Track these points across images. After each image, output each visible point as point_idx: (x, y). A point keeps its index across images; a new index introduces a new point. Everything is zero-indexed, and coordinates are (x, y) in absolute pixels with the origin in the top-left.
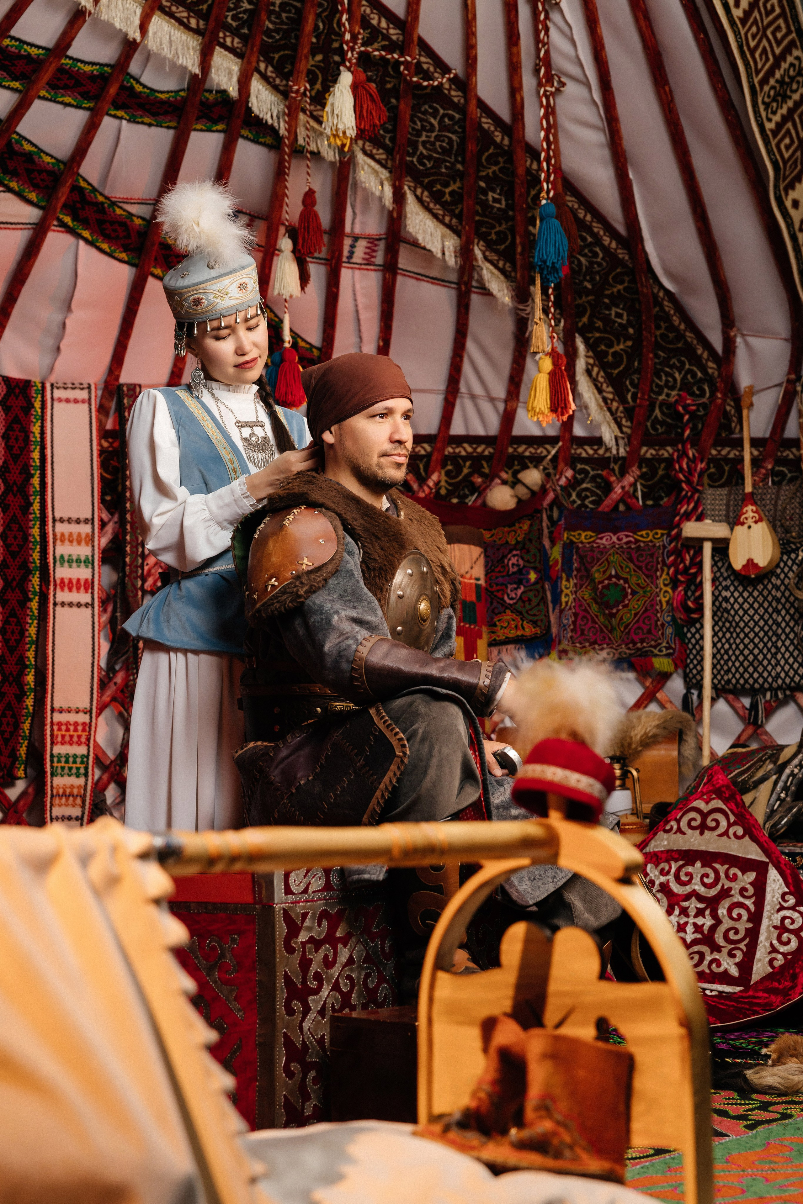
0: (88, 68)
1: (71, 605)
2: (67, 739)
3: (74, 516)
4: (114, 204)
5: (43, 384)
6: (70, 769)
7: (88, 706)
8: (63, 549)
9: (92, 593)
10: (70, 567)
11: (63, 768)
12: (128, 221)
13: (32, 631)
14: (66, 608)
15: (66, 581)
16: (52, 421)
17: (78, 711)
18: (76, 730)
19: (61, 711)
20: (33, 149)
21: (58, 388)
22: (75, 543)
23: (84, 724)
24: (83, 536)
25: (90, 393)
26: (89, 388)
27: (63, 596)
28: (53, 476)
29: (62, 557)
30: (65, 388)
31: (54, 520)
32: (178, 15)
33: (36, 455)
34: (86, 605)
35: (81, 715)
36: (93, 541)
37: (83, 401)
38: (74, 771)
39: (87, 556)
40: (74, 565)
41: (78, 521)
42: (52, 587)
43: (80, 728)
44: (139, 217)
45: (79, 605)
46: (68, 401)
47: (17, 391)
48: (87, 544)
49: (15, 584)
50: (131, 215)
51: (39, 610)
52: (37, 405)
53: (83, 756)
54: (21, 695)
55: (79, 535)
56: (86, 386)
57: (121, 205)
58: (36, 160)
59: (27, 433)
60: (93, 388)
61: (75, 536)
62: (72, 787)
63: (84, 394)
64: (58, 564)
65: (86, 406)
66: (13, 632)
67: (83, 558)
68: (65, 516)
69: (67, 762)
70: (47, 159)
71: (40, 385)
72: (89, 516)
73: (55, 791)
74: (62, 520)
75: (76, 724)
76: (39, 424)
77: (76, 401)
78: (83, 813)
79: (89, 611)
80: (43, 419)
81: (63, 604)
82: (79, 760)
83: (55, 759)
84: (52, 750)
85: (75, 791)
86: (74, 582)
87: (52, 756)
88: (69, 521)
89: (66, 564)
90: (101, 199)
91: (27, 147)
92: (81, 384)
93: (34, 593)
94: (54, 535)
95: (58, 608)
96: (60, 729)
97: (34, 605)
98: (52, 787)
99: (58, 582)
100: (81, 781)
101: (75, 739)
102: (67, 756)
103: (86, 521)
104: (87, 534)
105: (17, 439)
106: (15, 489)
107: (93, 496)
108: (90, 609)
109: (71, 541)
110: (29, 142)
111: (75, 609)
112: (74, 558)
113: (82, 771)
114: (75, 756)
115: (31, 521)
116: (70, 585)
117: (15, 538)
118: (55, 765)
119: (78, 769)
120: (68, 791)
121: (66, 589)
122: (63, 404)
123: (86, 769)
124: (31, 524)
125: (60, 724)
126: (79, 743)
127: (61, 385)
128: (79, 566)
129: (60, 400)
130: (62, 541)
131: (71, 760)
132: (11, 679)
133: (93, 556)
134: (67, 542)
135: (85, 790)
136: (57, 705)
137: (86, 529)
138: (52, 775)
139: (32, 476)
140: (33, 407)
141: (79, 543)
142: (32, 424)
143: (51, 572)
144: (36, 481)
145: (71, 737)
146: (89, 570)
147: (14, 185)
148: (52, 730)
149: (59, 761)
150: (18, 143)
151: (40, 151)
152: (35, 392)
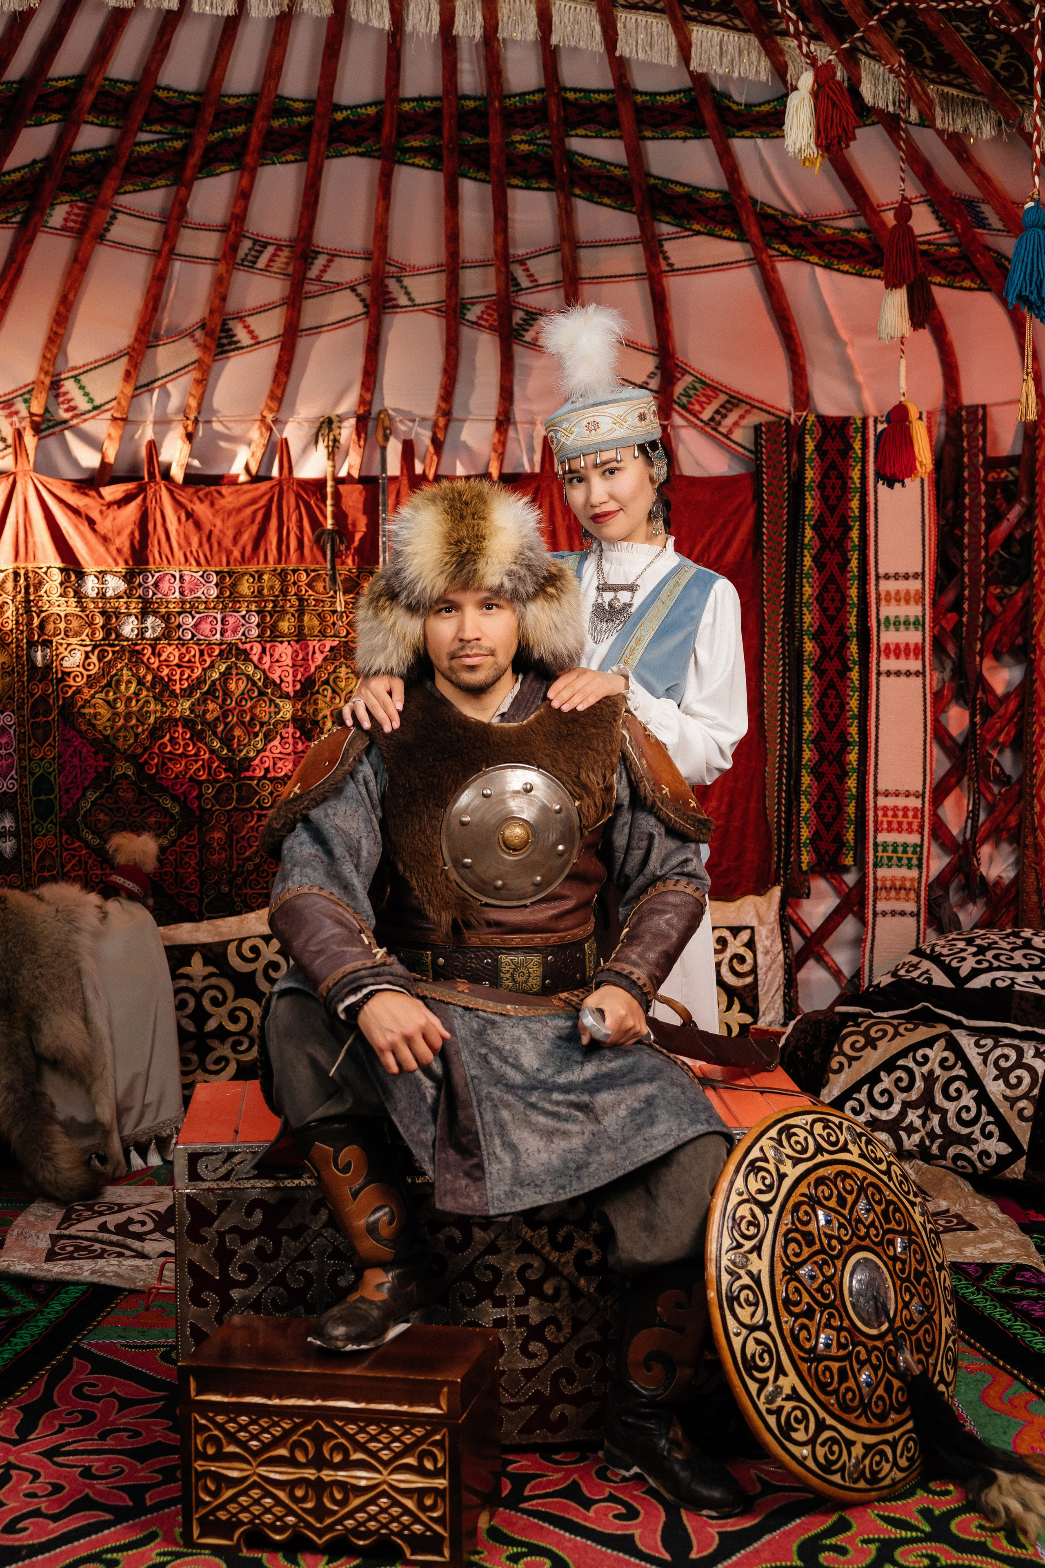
0: (670, 99)
1: (898, 674)
2: (895, 825)
3: (902, 571)
4: (816, 224)
5: (865, 420)
6: (900, 859)
7: (920, 789)
8: (889, 611)
9: (923, 660)
10: (897, 630)
11: (890, 859)
12: (849, 237)
13: (854, 704)
14: (893, 678)
15: (892, 647)
16: (875, 462)
17: (908, 795)
18: (905, 816)
19: (887, 794)
20: (687, 189)
21: (882, 422)
22: (903, 602)
23: (915, 809)
24: (911, 594)
27: (887, 664)
28: (876, 526)
29: (887, 618)
31: (878, 577)
32: (717, 20)
33: (855, 504)
34: (917, 674)
35: (912, 798)
36: (923, 598)
38: (905, 861)
39: (917, 617)
40: (902, 627)
41: (905, 577)
42: (875, 655)
43: (910, 814)
44: (857, 231)
45: (908, 674)
47: (834, 432)
48: (916, 602)
49: (832, 652)
50: (846, 231)
51: (860, 680)
52: (857, 445)
53: (915, 846)
54: (843, 776)
55: (908, 592)
57: (826, 223)
58: (699, 198)
59: (844, 478)
61: (903, 594)
62: (904, 879)
64: (883, 628)
66: (832, 706)
67: (912, 620)
68: (892, 571)
69: (895, 851)
70: (713, 195)
71: (859, 422)
72: (920, 570)
73: (879, 884)
74: (887, 577)
75: (906, 809)
76: (859, 467)
78: (919, 909)
79: (920, 680)
80: (865, 461)
81: (889, 673)
82: (910, 850)
83: (880, 849)
84: (875, 838)
85: (908, 884)
86: (902, 647)
87: (876, 844)
88: (896, 577)
89: (892, 627)
90: (799, 222)
91: (679, 189)
93: (854, 662)
94: (878, 594)
95: (883, 678)
96: (885, 815)
97: (854, 675)
98: (875, 879)
99: (883, 648)
100: (914, 873)
101: (905, 826)
102: (895, 845)
103: (916, 576)
104: (917, 592)
105: (833, 488)
106: (832, 544)
107: (923, 545)
108: (920, 678)
109: (898, 601)
110: (677, 183)
111: (903, 678)
112: (902, 620)
113: (915, 862)
114: (905, 845)
115: (848, 580)
116: (898, 651)
117: (833, 600)
118: (880, 854)
119: (910, 859)
120: (898, 884)
121: (892, 656)
123: (920, 859)
124: (847, 584)
125: (885, 809)
126: (910, 831)
128: (907, 629)
130: (888, 601)
131: (900, 849)
132: (831, 757)
133: (924, 616)
134: (893, 602)
135: (919, 882)
136: (881, 787)
137: (915, 585)
138: (876, 865)
139: (851, 528)
140: (852, 448)
141: (907, 602)
142: (851, 469)
143: (875, 636)
144: (855, 534)
145: (900, 824)
146: (919, 633)
147: (696, 227)
148: (876, 816)
149: (885, 850)
150: (666, 187)
151: (696, 189)
152: (856, 430)
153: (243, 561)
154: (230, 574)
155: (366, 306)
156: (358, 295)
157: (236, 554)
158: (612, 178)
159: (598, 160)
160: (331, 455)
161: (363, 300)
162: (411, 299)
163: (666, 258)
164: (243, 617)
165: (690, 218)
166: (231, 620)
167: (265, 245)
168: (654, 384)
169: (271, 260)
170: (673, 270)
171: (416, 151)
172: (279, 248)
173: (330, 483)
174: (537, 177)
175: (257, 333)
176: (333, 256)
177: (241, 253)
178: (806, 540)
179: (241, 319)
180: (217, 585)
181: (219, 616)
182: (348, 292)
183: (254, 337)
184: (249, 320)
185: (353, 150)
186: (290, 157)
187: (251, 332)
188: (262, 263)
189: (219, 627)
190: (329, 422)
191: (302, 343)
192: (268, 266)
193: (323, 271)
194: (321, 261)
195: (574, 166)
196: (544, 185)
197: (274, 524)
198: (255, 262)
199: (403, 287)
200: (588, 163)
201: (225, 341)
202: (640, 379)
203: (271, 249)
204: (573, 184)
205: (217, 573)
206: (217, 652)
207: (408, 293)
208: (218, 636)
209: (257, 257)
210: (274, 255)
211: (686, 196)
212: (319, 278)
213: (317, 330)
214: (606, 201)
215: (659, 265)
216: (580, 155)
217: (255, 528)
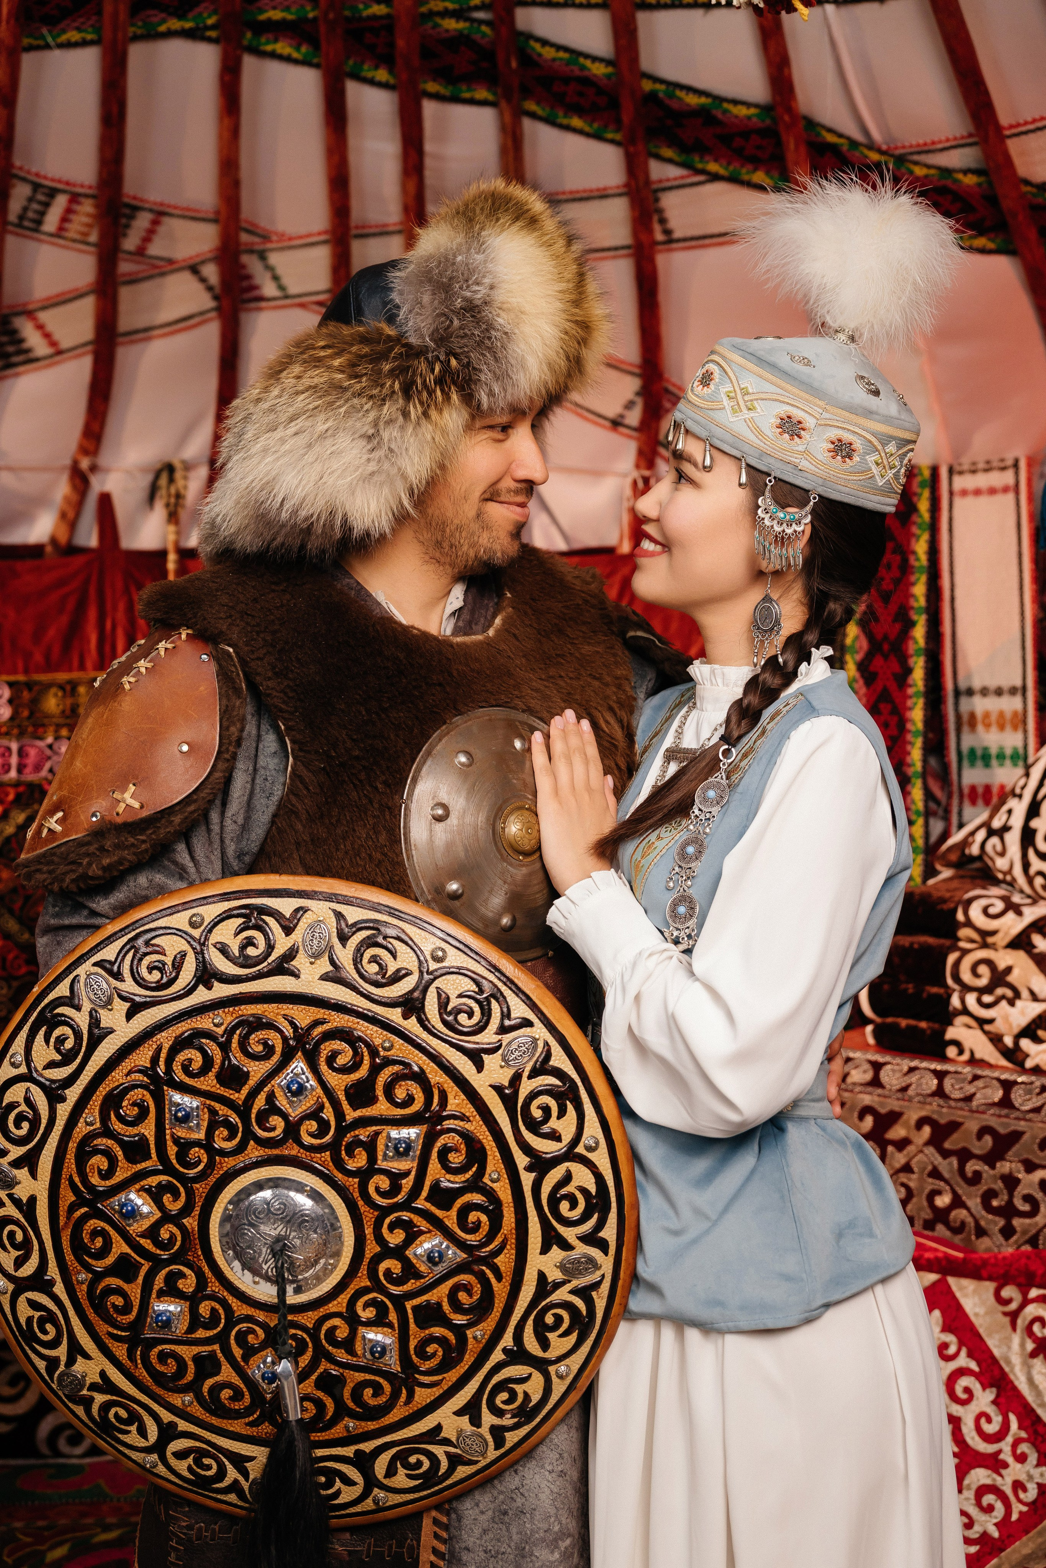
3: (993, 684)
4: (901, 159)
5: (935, 471)
8: (973, 739)
10: (987, 766)
12: (948, 182)
15: (976, 790)
16: (951, 530)
20: (703, 100)
21: (961, 473)
22: (995, 727)
24: (1008, 716)
25: (1017, 474)
26: (1016, 465)
28: (951, 621)
29: (972, 750)
30: (974, 472)
31: (957, 693)
33: (919, 590)
36: (1024, 722)
37: (1005, 490)
39: (1015, 749)
40: (994, 762)
41: (999, 692)
42: (955, 802)
44: (966, 172)
46: (977, 492)
48: (1015, 728)
50: (946, 172)
51: (927, 838)
52: (923, 506)
56: (1010, 462)
57: (916, 158)
58: (719, 115)
59: (904, 553)
60: (1023, 465)
61: (994, 718)
63: (1008, 477)
64: (965, 763)
65: (1010, 497)
67: (1008, 752)
68: (977, 685)
70: (742, 111)
71: (927, 473)
72: (1018, 683)
74: (970, 692)
76: (927, 537)
77: (992, 491)
80: (934, 528)
86: (995, 790)
88: (984, 692)
89: (979, 763)
91: (693, 100)
92: (1002, 460)
94: (958, 717)
99: (966, 791)
103: (1013, 691)
104: (1015, 714)
106: (886, 647)
107: (1023, 648)
109: (988, 725)
110: (690, 89)
112: (994, 752)
115: (910, 697)
121: (979, 802)
122: (970, 500)
124: (909, 703)
127: (966, 467)
128: (1001, 765)
129: (964, 493)
130: (973, 726)
133: (1026, 746)
134: (980, 727)
137: (1012, 704)
139: (912, 624)
141: (1002, 727)
142: (913, 541)
143: (954, 776)
144: (919, 633)
147: (713, 167)
150: (672, 96)
151: (719, 100)
152: (922, 485)
153: (50, 666)
154: (29, 686)
155: (216, 298)
156: (203, 280)
157: (38, 657)
158: (587, 81)
159: (566, 49)
160: (173, 517)
161: (210, 289)
162: (281, 288)
163: (663, 221)
164: (50, 747)
165: (704, 150)
166: (32, 752)
167: (52, 193)
168: (634, 417)
169: (64, 219)
170: (670, 240)
171: (278, 29)
172: (75, 198)
173: (172, 557)
174: (471, 79)
175: (57, 336)
176: (160, 214)
177: (15, 206)
178: (849, 641)
179: (30, 314)
180: (10, 701)
181: (14, 746)
182: (186, 277)
183: (53, 344)
184: (44, 316)
185: (175, 24)
186: (74, 36)
187: (47, 336)
188: (51, 221)
189: (14, 760)
190: (169, 469)
191: (124, 355)
192: (61, 229)
193: (147, 239)
194: (143, 221)
195: (528, 60)
196: (482, 94)
197: (92, 614)
198: (39, 222)
199: (269, 268)
200: (548, 53)
201: (11, 349)
202: (612, 410)
203: (61, 201)
204: (526, 92)
205: (11, 685)
206: (11, 797)
207: (276, 278)
208: (13, 774)
209: (43, 214)
210: (69, 211)
211: (703, 113)
212: (141, 252)
213: (144, 333)
214: (576, 122)
215: (650, 231)
216: (538, 40)
217: (64, 619)
